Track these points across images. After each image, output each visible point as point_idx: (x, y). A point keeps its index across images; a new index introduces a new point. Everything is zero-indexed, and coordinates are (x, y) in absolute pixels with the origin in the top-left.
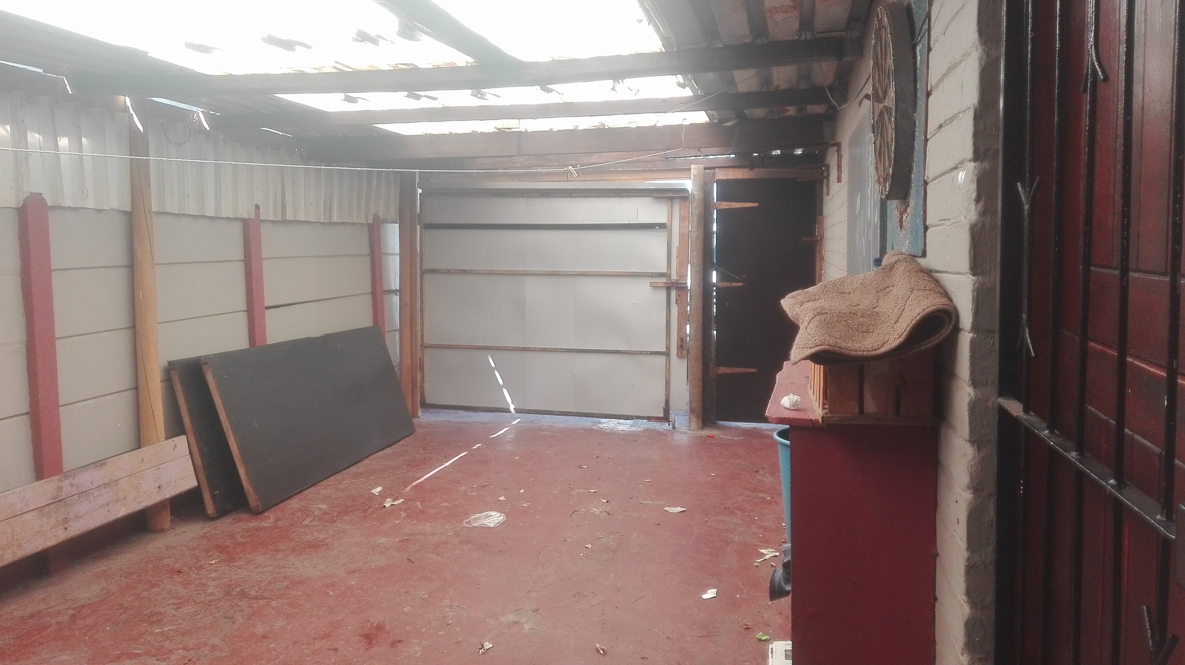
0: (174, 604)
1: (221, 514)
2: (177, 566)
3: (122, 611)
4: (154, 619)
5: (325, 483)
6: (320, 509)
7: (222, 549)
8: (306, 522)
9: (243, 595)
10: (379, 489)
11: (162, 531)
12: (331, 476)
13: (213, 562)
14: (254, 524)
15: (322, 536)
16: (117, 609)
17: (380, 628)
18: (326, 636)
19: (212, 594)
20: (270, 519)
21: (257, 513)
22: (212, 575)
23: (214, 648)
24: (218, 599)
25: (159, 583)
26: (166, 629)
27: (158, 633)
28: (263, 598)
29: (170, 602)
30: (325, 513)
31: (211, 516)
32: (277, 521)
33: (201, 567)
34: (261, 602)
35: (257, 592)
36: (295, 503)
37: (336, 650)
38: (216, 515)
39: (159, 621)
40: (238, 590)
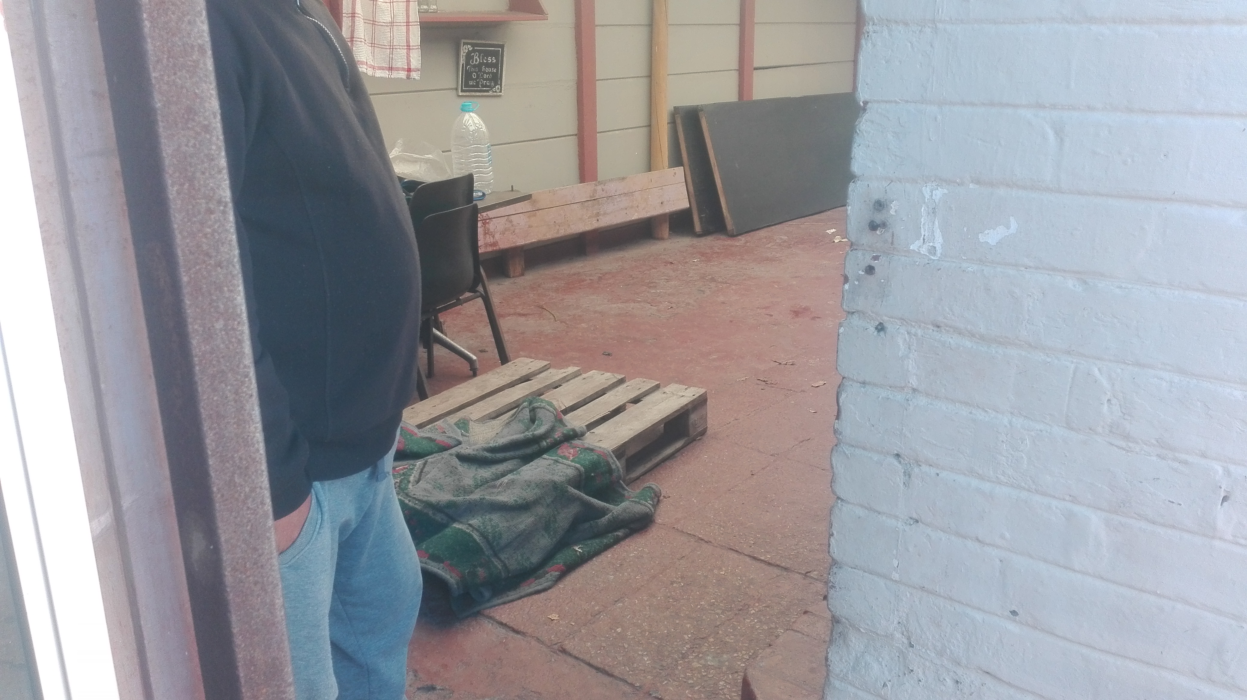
0: (667, 279)
1: (706, 233)
2: (670, 260)
3: (631, 279)
4: (652, 285)
5: (790, 223)
6: (781, 239)
7: (703, 254)
8: (769, 246)
9: (713, 280)
10: (834, 230)
11: (662, 239)
12: (795, 219)
13: (696, 260)
14: (729, 242)
15: (778, 255)
16: (628, 277)
17: (806, 309)
18: (767, 308)
19: (691, 277)
20: (742, 240)
21: (732, 236)
22: (693, 268)
23: (688, 304)
24: (695, 280)
25: (657, 267)
26: (659, 291)
27: (653, 292)
28: (726, 283)
29: (662, 278)
30: (785, 241)
31: (698, 233)
32: (747, 242)
33: (686, 262)
34: (725, 285)
35: (723, 279)
36: (762, 233)
37: (772, 316)
38: (701, 233)
39: (656, 287)
40: (710, 277)
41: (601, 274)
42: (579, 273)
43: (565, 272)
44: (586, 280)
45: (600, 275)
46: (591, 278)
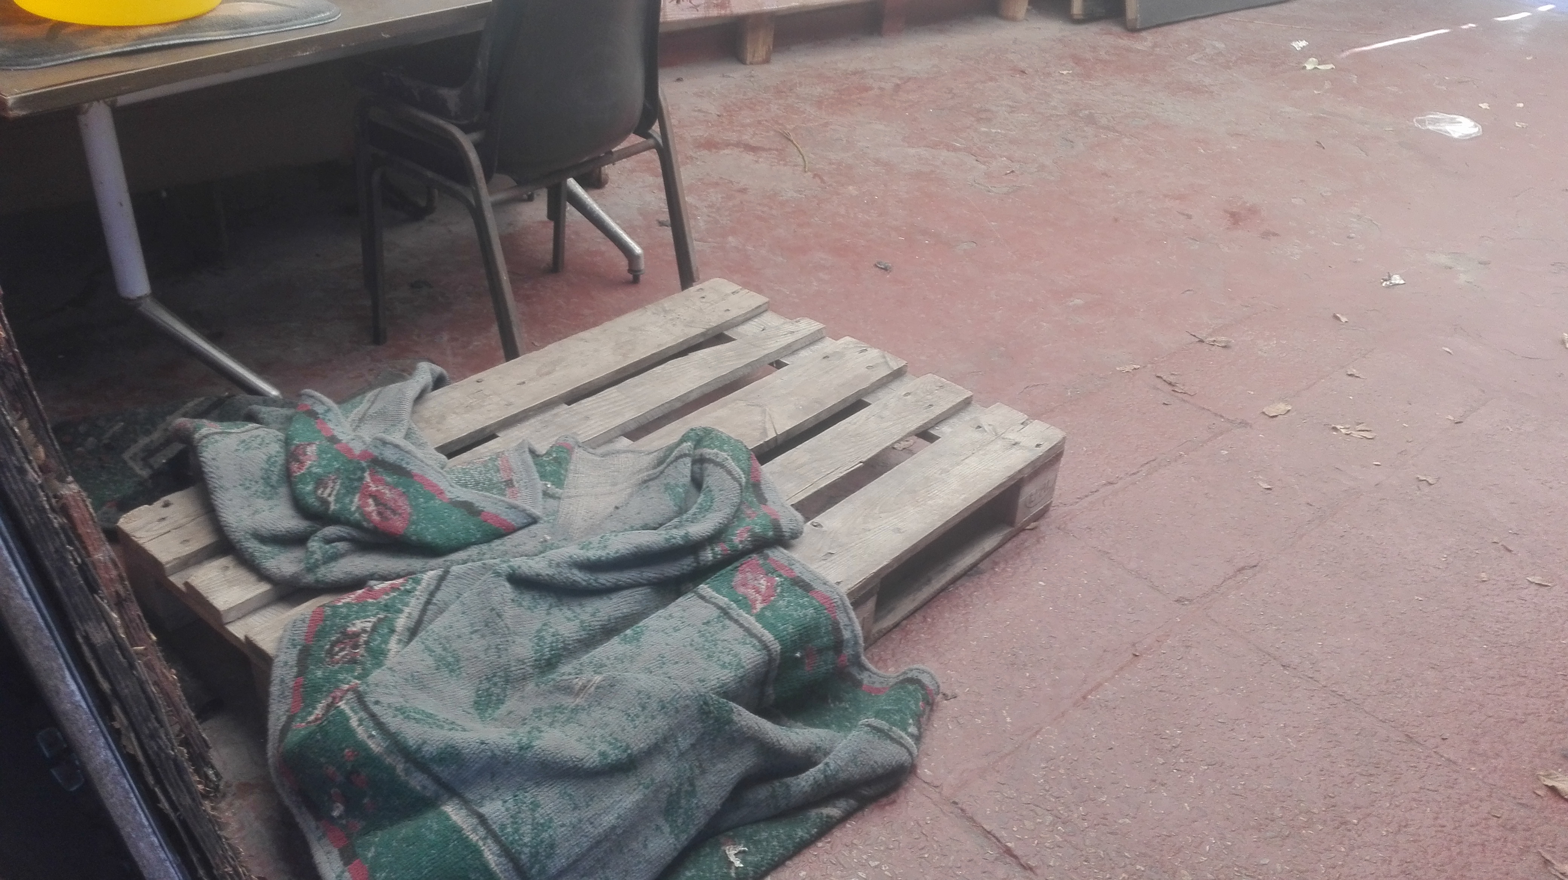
0: (1010, 106)
1: (1089, 18)
2: (1023, 65)
3: (950, 96)
4: (983, 116)
5: (1230, 16)
6: (1214, 47)
7: (1078, 60)
8: (1192, 58)
9: (1091, 120)
10: (1303, 43)
11: (1013, 19)
12: (1242, 9)
13: (1065, 72)
14: (1125, 41)
15: (1207, 81)
16: (945, 92)
17: (1253, 211)
18: (1181, 197)
19: (1055, 108)
20: (1146, 41)
21: (1133, 30)
22: (1060, 87)
23: (1042, 167)
24: (1060, 115)
25: (997, 77)
26: (994, 131)
27: (984, 132)
28: (1115, 131)
29: (1003, 102)
30: (1220, 54)
31: (1075, 17)
32: (1155, 45)
33: (1049, 74)
34: (1111, 135)
35: (1109, 121)
36: (1182, 31)
37: (1189, 217)
38: (1082, 17)
39: (989, 120)
40: (1087, 112)
41: (900, 79)
42: (863, 71)
43: (840, 65)
44: (871, 88)
45: (899, 82)
46: (883, 84)
